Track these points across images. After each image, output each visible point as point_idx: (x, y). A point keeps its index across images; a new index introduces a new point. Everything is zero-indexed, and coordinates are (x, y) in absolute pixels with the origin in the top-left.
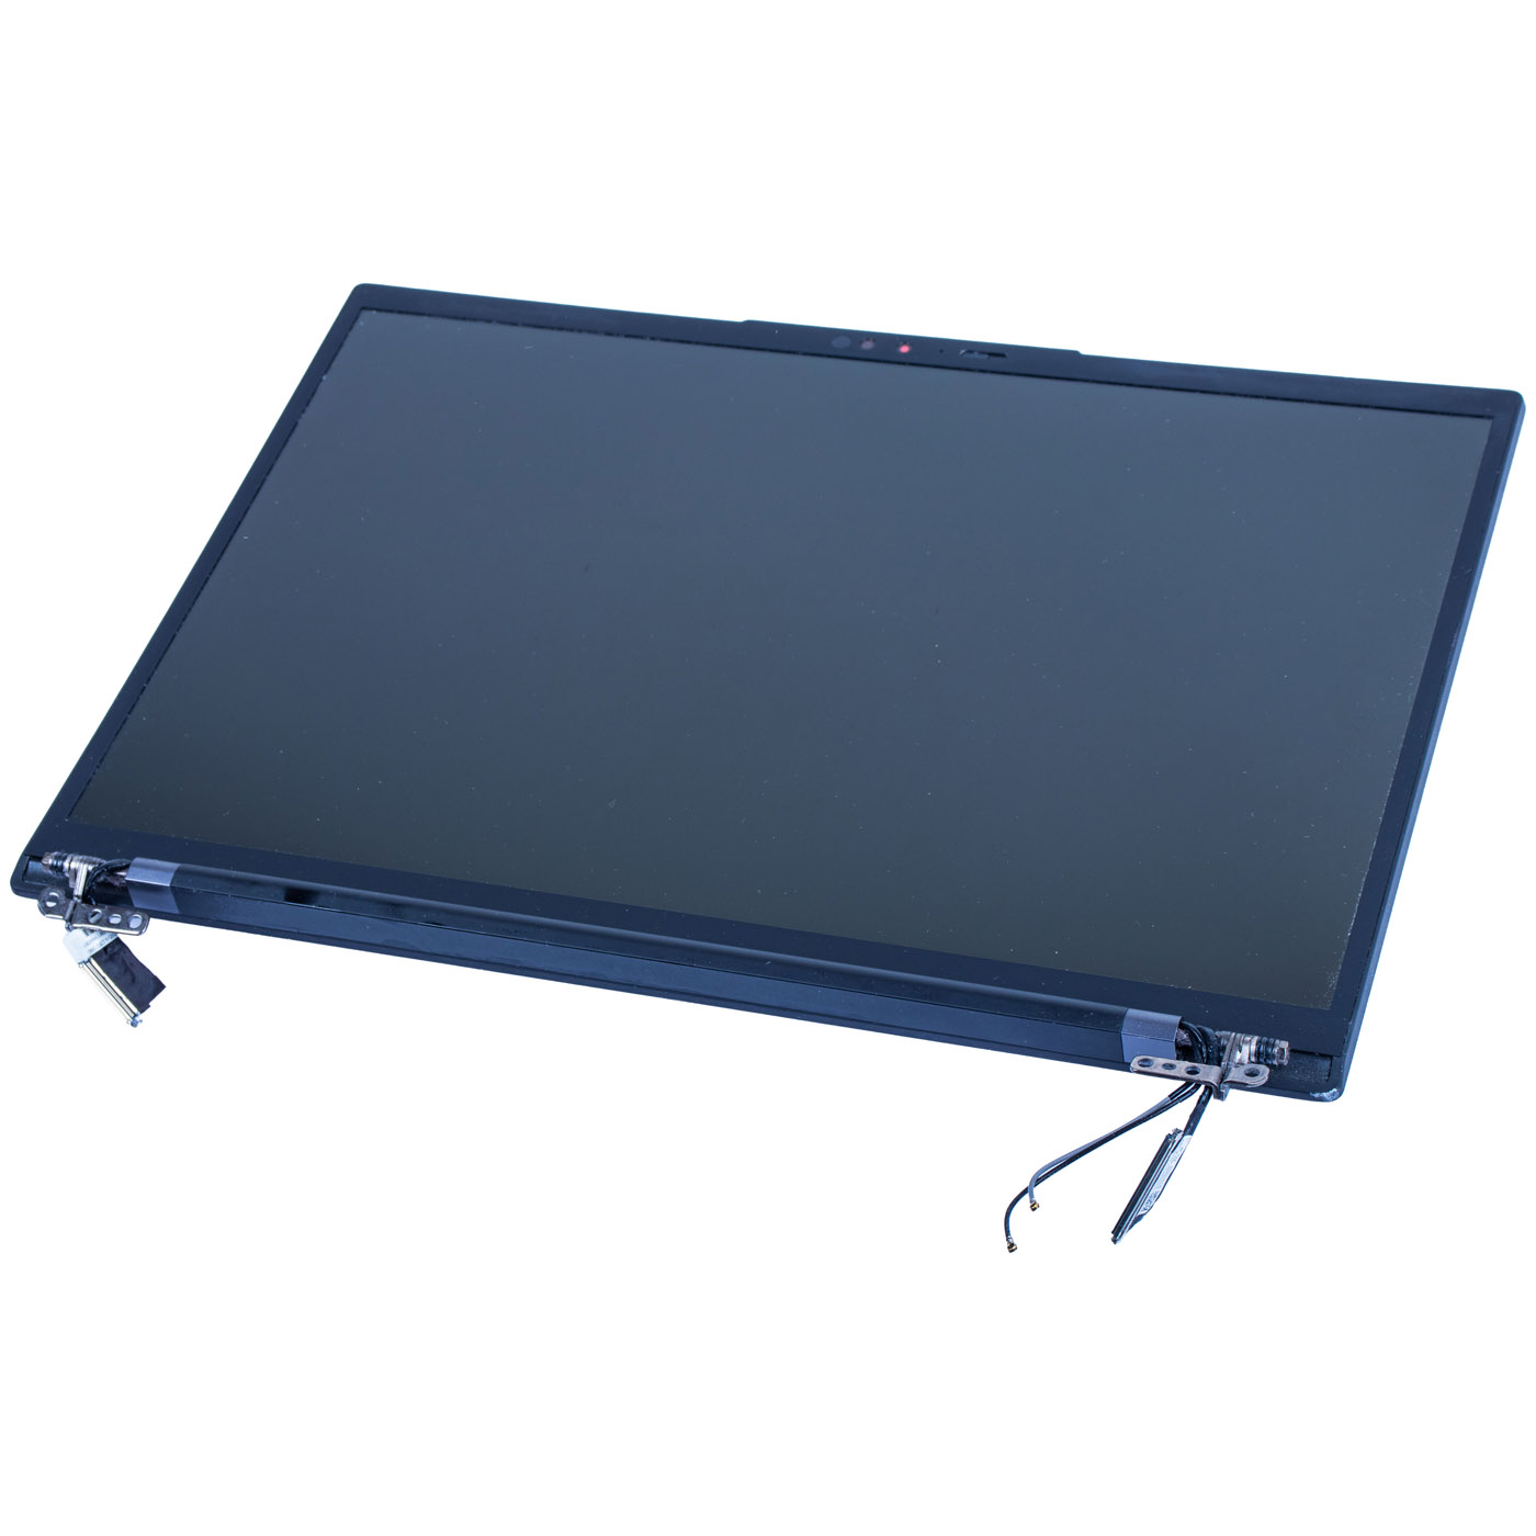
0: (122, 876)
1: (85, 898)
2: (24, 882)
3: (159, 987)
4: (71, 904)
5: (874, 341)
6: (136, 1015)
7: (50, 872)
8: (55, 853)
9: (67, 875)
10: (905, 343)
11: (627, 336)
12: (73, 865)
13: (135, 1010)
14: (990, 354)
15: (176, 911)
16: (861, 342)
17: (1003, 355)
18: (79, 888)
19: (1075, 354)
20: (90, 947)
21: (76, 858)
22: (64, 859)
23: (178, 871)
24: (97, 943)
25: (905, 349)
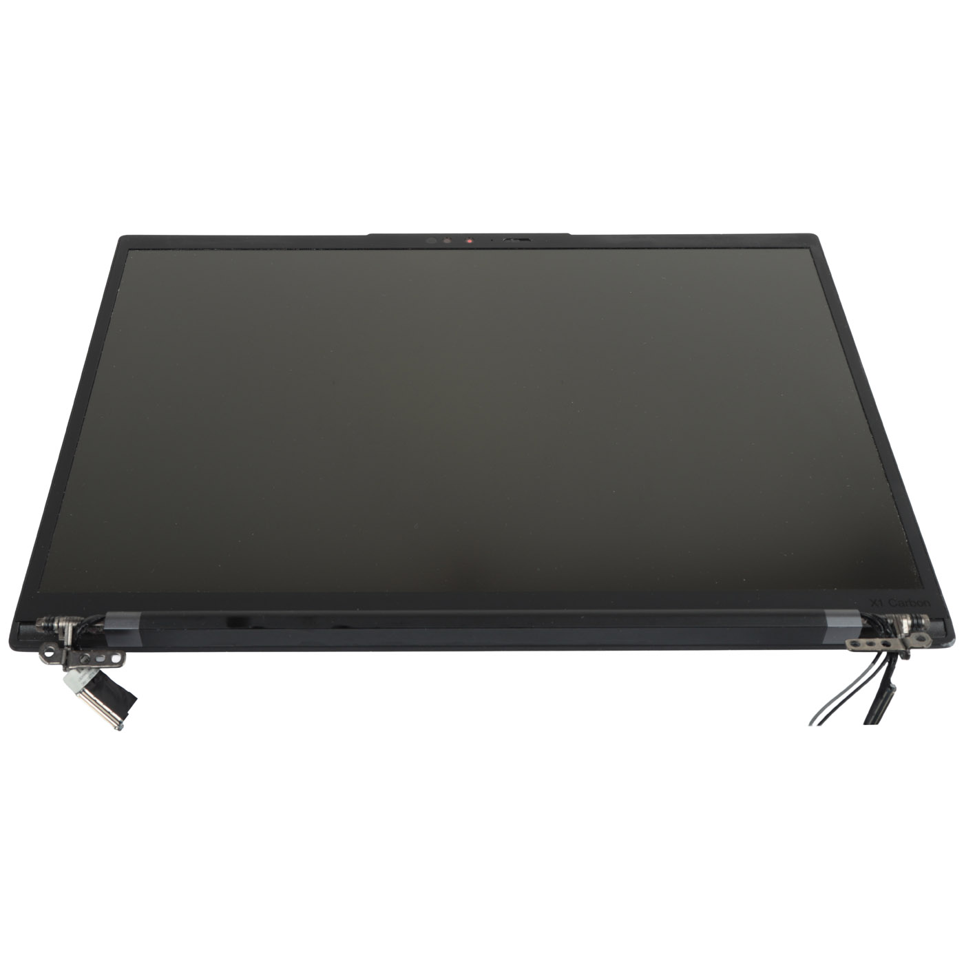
0: (98, 627)
1: (75, 645)
2: (19, 641)
3: (134, 699)
4: (64, 652)
5: (451, 239)
6: (120, 722)
7: (43, 632)
8: (45, 618)
9: (56, 632)
10: (469, 238)
11: (300, 249)
12: (60, 624)
13: (119, 719)
14: (520, 240)
15: (141, 645)
16: (443, 239)
17: (528, 240)
18: (68, 640)
19: (567, 235)
20: (83, 681)
21: (61, 619)
22: (53, 621)
23: (142, 618)
24: (87, 676)
25: (470, 241)
